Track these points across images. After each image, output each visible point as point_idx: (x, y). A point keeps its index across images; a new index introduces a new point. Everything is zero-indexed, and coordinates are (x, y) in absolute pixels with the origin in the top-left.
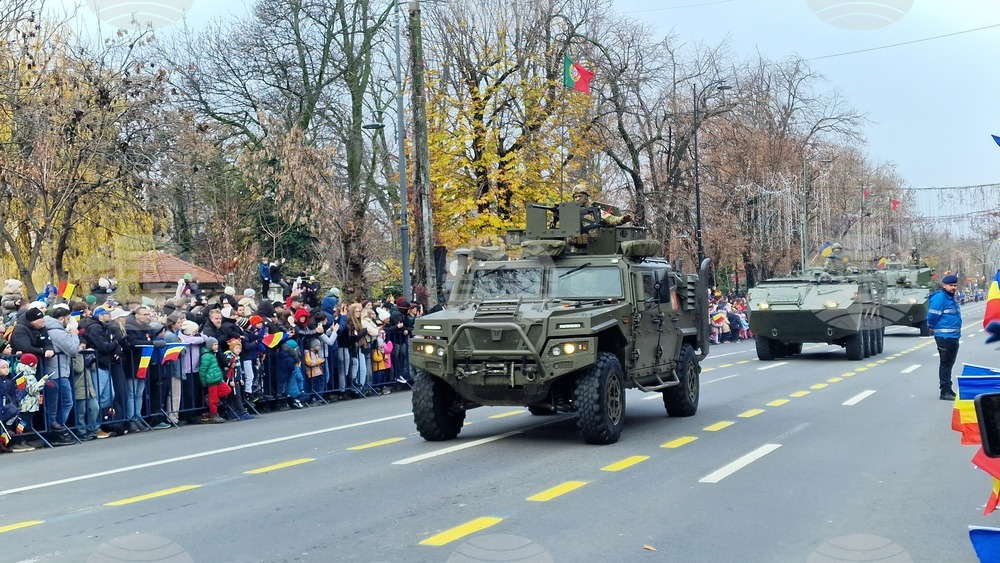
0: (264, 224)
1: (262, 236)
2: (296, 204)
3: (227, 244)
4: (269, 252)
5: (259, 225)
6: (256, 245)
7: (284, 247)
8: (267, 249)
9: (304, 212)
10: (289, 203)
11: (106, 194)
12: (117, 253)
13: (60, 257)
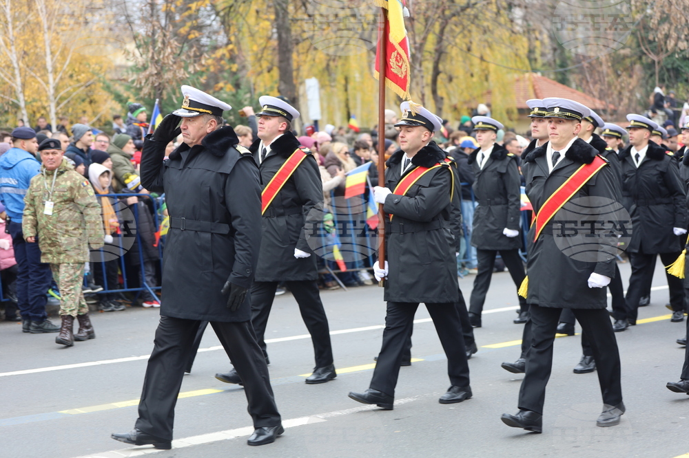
0: (644, 45)
1: (644, 58)
2: (673, 28)
3: (604, 68)
4: (651, 75)
5: (639, 46)
6: (638, 67)
7: (668, 70)
8: (649, 72)
9: (683, 37)
10: (666, 27)
11: (476, 17)
12: (492, 77)
13: (434, 81)
